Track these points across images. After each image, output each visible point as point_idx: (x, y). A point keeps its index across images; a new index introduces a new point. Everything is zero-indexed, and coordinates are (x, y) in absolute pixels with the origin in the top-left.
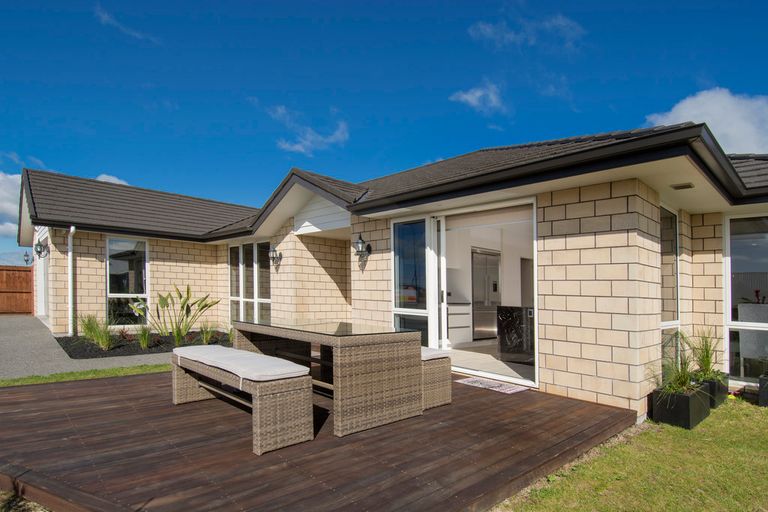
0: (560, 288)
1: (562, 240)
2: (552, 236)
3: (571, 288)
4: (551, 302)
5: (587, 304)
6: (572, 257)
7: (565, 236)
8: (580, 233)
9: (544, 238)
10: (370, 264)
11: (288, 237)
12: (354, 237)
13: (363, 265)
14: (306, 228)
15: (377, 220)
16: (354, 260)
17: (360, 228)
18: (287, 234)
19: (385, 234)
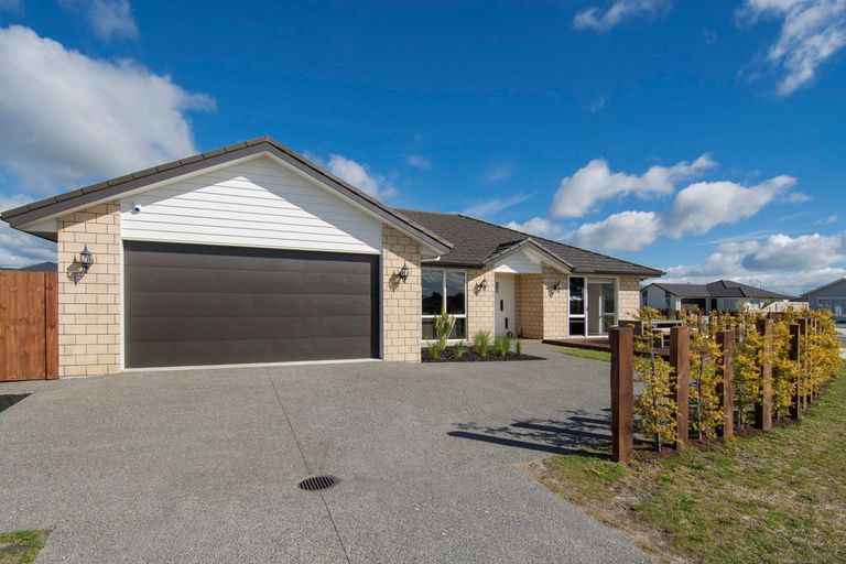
1: (625, 291)
8: (629, 290)
9: (621, 290)
10: (556, 294)
11: (489, 273)
12: (545, 280)
13: (551, 295)
14: (504, 269)
15: (560, 273)
16: (546, 292)
17: (550, 275)
18: (488, 270)
19: (565, 281)
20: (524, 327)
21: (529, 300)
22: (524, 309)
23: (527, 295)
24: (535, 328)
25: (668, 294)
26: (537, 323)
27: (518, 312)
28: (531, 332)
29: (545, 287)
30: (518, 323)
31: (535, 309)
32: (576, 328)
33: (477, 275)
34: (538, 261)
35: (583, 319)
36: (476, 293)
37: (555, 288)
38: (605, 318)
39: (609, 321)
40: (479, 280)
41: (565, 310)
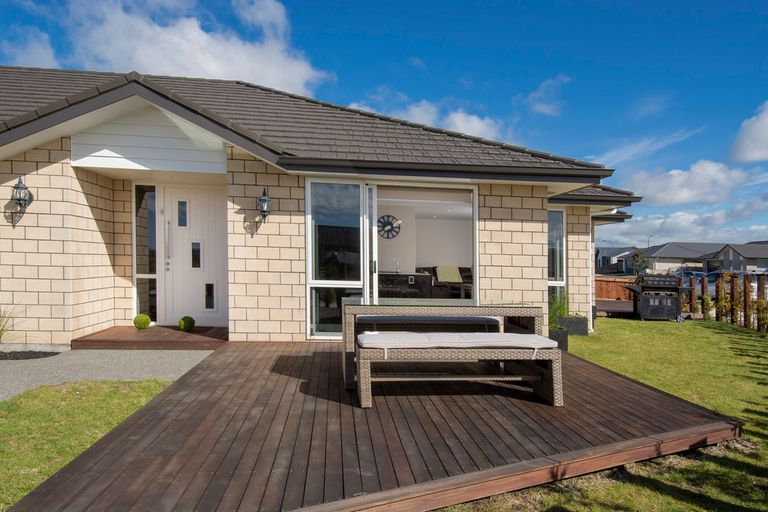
0: (497, 260)
1: (499, 223)
2: (491, 219)
3: (505, 260)
4: (490, 272)
5: (516, 272)
6: (506, 237)
7: (501, 220)
8: (512, 220)
9: (485, 220)
10: (267, 225)
12: (233, 190)
14: (104, 159)
16: (234, 220)
17: (247, 178)
18: (50, 162)
19: (296, 193)
29: (232, 206)
34: (213, 141)
35: (357, 291)
41: (298, 266)
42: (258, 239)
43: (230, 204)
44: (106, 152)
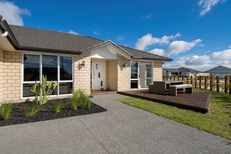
0: (156, 74)
2: (155, 67)
4: (155, 76)
5: (158, 76)
8: (158, 67)
10: (124, 69)
11: (88, 58)
12: (119, 62)
13: (122, 70)
14: (96, 56)
15: (126, 59)
16: (119, 68)
17: (121, 60)
18: (87, 57)
19: (129, 63)
20: (110, 85)
21: (112, 72)
22: (110, 77)
23: (111, 70)
24: (114, 86)
25: (167, 71)
26: (115, 84)
27: (108, 78)
28: (113, 88)
29: (118, 66)
30: (107, 83)
31: (114, 77)
32: (134, 85)
33: (80, 59)
34: (115, 53)
35: (137, 81)
36: (79, 68)
37: (124, 66)
38: (148, 80)
39: (149, 81)
40: (81, 62)
41: (129, 77)
42: (123, 72)
43: (118, 65)
44: (96, 55)
